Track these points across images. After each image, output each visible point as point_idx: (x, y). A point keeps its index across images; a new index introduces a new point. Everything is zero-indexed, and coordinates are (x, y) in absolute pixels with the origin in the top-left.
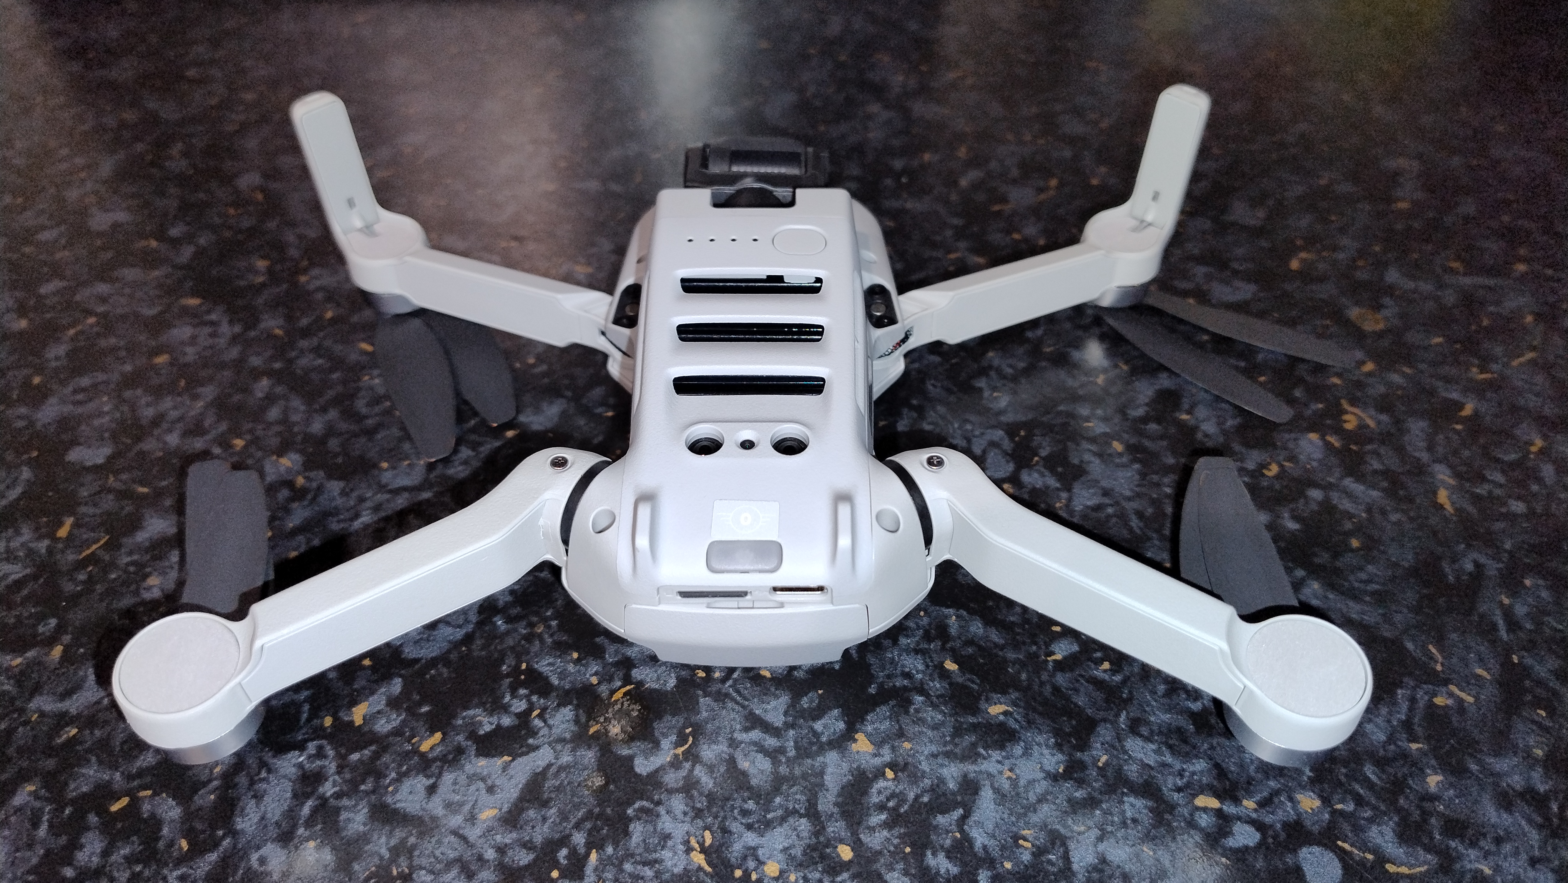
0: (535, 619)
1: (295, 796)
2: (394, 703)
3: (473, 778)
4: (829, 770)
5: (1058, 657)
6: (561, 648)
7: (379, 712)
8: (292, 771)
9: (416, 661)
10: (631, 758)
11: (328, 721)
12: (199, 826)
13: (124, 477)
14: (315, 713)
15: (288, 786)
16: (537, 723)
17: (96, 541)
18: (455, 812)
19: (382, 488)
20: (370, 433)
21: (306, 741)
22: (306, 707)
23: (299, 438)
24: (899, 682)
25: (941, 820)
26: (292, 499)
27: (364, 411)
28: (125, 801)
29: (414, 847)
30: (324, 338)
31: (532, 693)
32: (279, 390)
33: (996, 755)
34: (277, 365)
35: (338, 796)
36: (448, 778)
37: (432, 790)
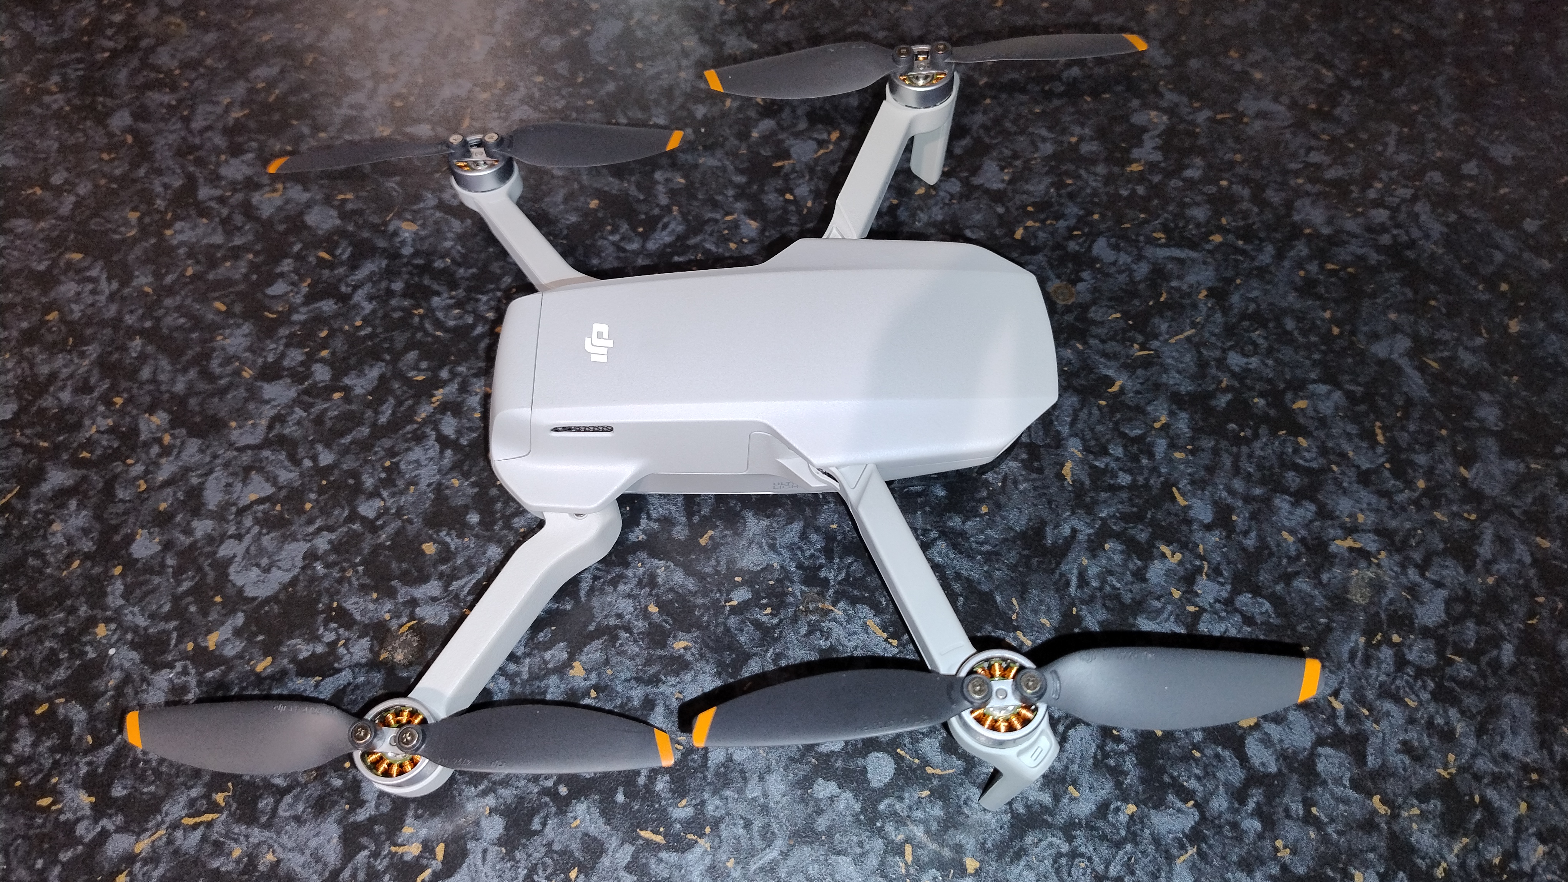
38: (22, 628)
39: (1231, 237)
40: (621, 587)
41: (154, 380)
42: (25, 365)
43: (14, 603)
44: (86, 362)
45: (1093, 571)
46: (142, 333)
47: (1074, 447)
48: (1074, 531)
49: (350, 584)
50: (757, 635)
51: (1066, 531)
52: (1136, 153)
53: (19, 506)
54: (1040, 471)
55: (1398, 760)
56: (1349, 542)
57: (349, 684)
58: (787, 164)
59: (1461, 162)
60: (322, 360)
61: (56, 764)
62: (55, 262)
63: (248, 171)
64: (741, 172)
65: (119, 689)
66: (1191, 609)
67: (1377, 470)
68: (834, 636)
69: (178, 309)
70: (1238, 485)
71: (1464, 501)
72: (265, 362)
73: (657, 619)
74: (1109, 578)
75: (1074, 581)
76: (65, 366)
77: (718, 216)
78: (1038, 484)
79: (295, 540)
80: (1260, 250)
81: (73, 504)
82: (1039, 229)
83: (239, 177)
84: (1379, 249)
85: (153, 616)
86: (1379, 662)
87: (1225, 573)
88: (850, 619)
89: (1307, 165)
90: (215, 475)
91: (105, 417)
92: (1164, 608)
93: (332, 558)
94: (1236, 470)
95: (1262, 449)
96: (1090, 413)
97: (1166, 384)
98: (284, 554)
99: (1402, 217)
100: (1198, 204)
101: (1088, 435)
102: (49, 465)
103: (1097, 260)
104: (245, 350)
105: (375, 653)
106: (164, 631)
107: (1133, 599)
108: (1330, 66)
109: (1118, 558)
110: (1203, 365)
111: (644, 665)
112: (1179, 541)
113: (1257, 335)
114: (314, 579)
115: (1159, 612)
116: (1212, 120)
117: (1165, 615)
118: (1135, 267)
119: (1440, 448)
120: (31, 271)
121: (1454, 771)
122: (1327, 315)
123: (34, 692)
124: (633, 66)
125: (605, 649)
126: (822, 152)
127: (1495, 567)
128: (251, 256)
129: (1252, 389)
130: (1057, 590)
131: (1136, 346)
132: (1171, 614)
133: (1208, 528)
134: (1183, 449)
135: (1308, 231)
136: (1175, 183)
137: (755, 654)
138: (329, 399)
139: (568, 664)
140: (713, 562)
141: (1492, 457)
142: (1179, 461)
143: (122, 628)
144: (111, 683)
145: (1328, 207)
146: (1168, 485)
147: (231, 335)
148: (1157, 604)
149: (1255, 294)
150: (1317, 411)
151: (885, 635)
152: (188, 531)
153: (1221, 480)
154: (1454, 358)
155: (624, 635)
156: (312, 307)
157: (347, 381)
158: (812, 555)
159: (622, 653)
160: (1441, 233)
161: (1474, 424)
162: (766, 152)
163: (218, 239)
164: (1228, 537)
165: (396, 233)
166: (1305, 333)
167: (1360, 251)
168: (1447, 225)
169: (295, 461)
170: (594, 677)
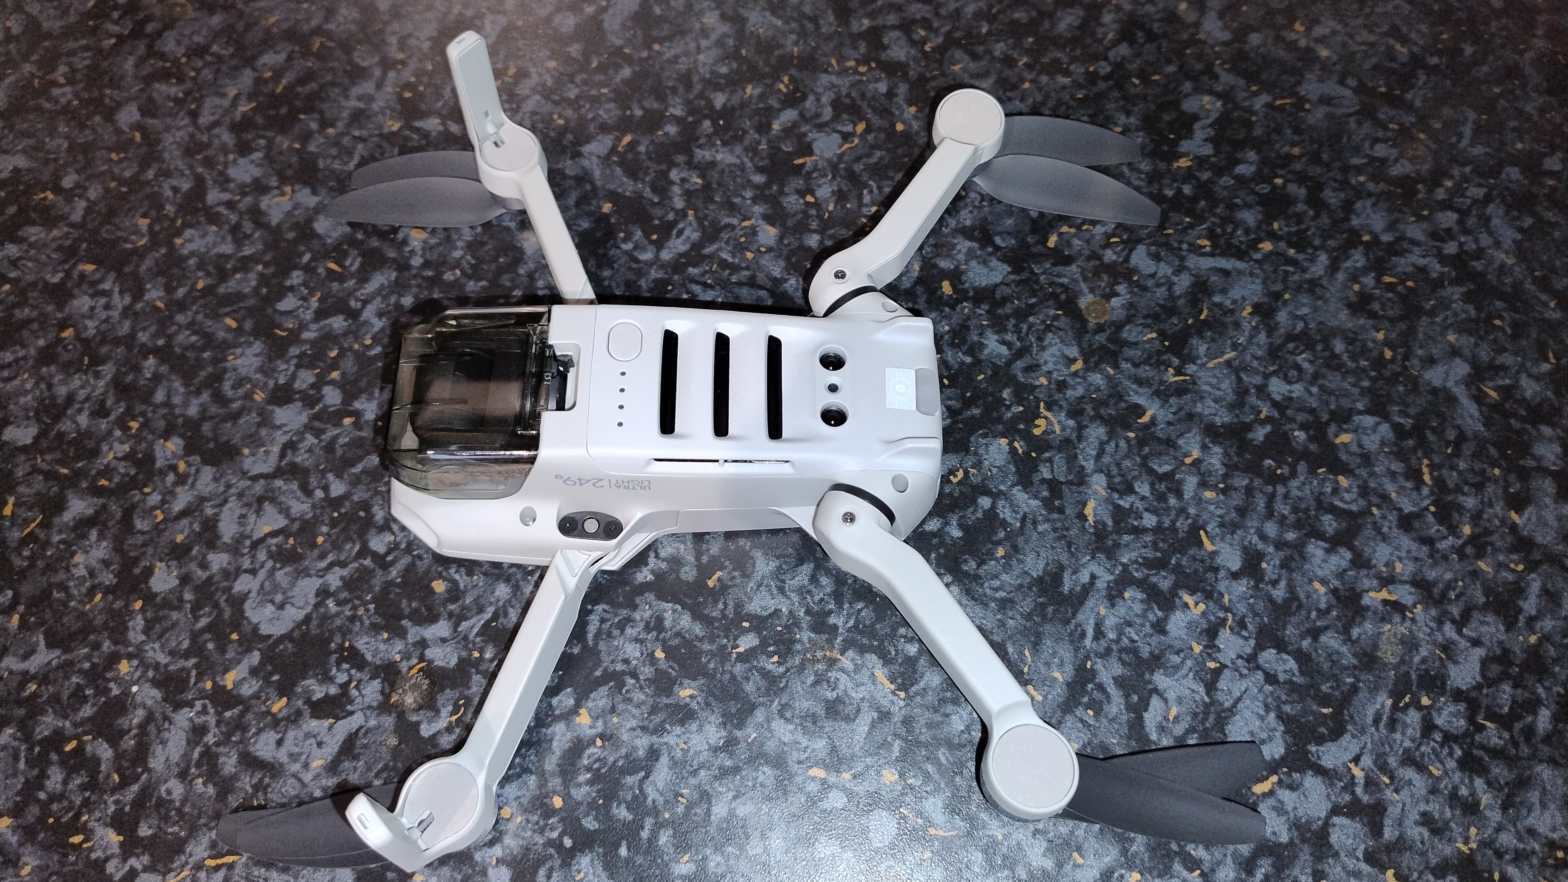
0: (357, 602)
1: (188, 743)
2: (254, 672)
3: (308, 736)
4: (557, 738)
5: (741, 650)
6: (375, 628)
7: (244, 679)
8: (186, 724)
9: (269, 636)
10: (418, 723)
11: (209, 685)
12: (125, 764)
13: (48, 457)
14: (199, 678)
15: (183, 735)
16: (354, 693)
17: (34, 520)
18: (296, 761)
19: (244, 473)
20: (235, 417)
21: (194, 699)
22: (194, 673)
23: (180, 420)
24: (619, 667)
25: (630, 780)
26: (176, 484)
27: (230, 393)
28: (74, 744)
29: (268, 785)
30: (197, 313)
31: (352, 667)
32: (164, 369)
33: (678, 730)
34: (161, 342)
35: (217, 744)
36: (291, 734)
37: (280, 743)
38: (49, 663)
39: (1282, 245)
40: (629, 631)
41: (168, 404)
42: (43, 386)
43: (41, 637)
44: (102, 383)
45: (1110, 622)
46: (156, 351)
47: (1098, 484)
48: (1093, 577)
49: (362, 623)
50: (763, 683)
51: (1085, 578)
52: (1185, 146)
53: (42, 536)
54: (1061, 510)
55: (1416, 833)
56: (1384, 595)
57: (361, 727)
58: (809, 161)
59: (1545, 155)
60: (332, 382)
61: (86, 802)
62: (68, 274)
63: (257, 172)
64: (760, 170)
65: (142, 726)
66: (1212, 665)
67: (1419, 515)
68: (842, 687)
69: (191, 325)
70: (1271, 529)
71: (1513, 549)
72: (276, 384)
73: (663, 665)
74: (1128, 630)
75: (1090, 632)
76: (82, 387)
77: (735, 221)
78: (1059, 524)
79: (309, 575)
80: (1312, 260)
81: (94, 535)
82: (1074, 235)
83: (248, 180)
84: (1443, 259)
85: (172, 653)
86: (1406, 726)
87: (1250, 627)
88: (857, 669)
89: (1373, 159)
90: (229, 505)
91: (122, 443)
92: (1182, 662)
93: (344, 595)
94: (1270, 513)
95: (1299, 488)
96: (1117, 446)
97: (1200, 415)
98: (296, 591)
99: (1471, 221)
100: (1248, 206)
101: (1115, 471)
102: (70, 494)
103: (1134, 271)
104: (256, 372)
105: (386, 696)
106: (183, 669)
107: (1151, 653)
108: (1404, 40)
109: (1138, 608)
110: (1242, 392)
111: (650, 714)
112: (1203, 591)
113: (1301, 359)
114: (326, 618)
115: (1177, 668)
116: (1269, 106)
117: (1184, 671)
118: (1175, 279)
119: (1490, 489)
120: (47, 284)
121: (1474, 846)
122: (1380, 336)
123: (63, 728)
124: (650, 48)
125: (611, 695)
126: (846, 146)
127: (1538, 625)
128: (260, 268)
129: (1293, 420)
130: (1072, 642)
131: (1171, 370)
132: (1190, 670)
133: (1235, 576)
134: (1214, 488)
135: (1366, 238)
136: (1226, 180)
137: (762, 704)
138: (339, 424)
139: (574, 711)
140: (721, 606)
141: (1547, 500)
142: (1209, 502)
143: (144, 665)
144: (135, 721)
145: (1390, 211)
146: (1195, 529)
147: (242, 354)
148: (1176, 659)
149: (1305, 310)
150: (1360, 446)
151: (893, 687)
152: (204, 566)
153: (1252, 523)
154: (1515, 386)
155: (630, 681)
156: (322, 323)
157: (357, 405)
158: (822, 600)
159: (630, 700)
160: (1514, 241)
161: (1531, 463)
162: (787, 147)
163: (227, 248)
164: (1256, 587)
165: (405, 242)
166: (1354, 358)
167: (1421, 262)
168: (1520, 230)
169: (308, 492)
170: (600, 723)
